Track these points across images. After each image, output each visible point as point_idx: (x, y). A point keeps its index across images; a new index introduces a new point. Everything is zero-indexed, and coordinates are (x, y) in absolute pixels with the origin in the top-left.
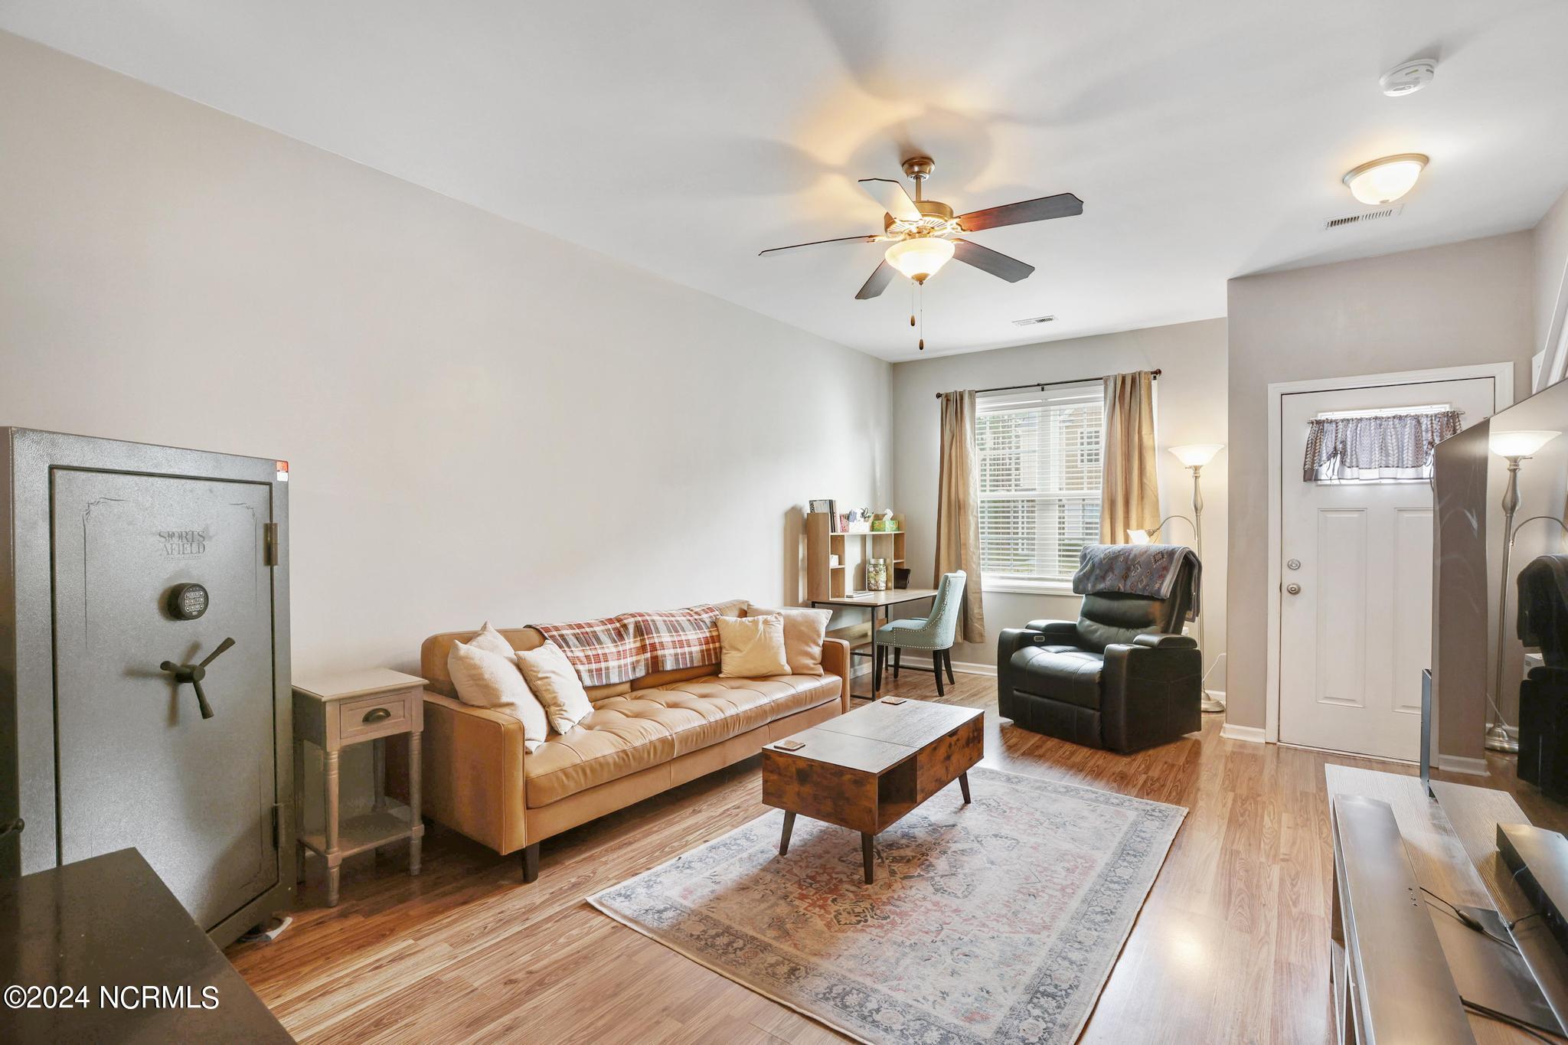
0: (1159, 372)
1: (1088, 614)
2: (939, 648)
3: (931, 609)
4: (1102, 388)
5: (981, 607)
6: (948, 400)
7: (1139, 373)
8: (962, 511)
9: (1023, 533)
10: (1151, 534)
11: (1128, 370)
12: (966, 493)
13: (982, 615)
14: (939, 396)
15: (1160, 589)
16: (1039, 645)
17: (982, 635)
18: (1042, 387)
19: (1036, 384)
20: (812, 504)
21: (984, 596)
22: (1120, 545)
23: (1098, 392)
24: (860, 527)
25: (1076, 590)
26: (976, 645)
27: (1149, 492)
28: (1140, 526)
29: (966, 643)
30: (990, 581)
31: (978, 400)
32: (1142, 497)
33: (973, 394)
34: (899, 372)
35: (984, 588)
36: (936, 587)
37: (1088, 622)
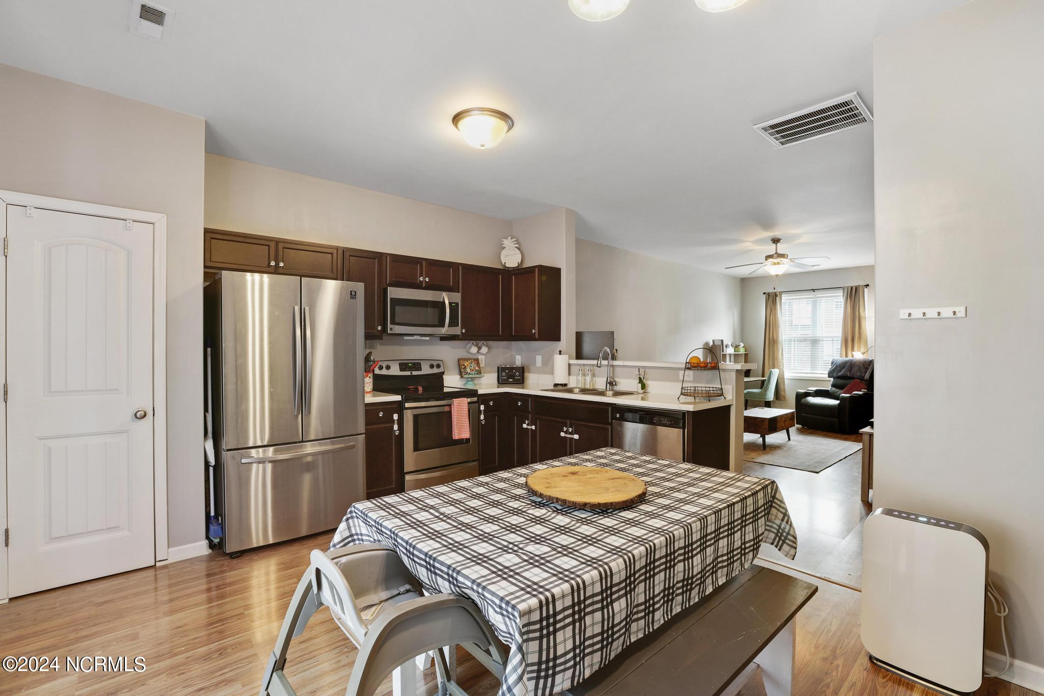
0: (868, 285)
1: (833, 386)
2: (767, 400)
3: (763, 385)
4: (842, 291)
5: (784, 385)
6: (769, 295)
7: (859, 286)
8: (775, 344)
9: (798, 353)
10: (863, 354)
11: (854, 284)
12: (777, 335)
13: (784, 388)
14: (764, 293)
15: (864, 376)
16: (813, 397)
17: (785, 397)
18: (814, 290)
19: (811, 289)
20: (713, 341)
21: (786, 381)
22: (850, 358)
23: (840, 293)
24: (730, 351)
25: (829, 376)
26: (781, 401)
27: (863, 336)
28: (859, 350)
29: (777, 401)
30: (788, 375)
31: (783, 295)
32: (860, 338)
33: (781, 293)
34: (745, 284)
35: (785, 377)
36: (763, 376)
37: (834, 389)
